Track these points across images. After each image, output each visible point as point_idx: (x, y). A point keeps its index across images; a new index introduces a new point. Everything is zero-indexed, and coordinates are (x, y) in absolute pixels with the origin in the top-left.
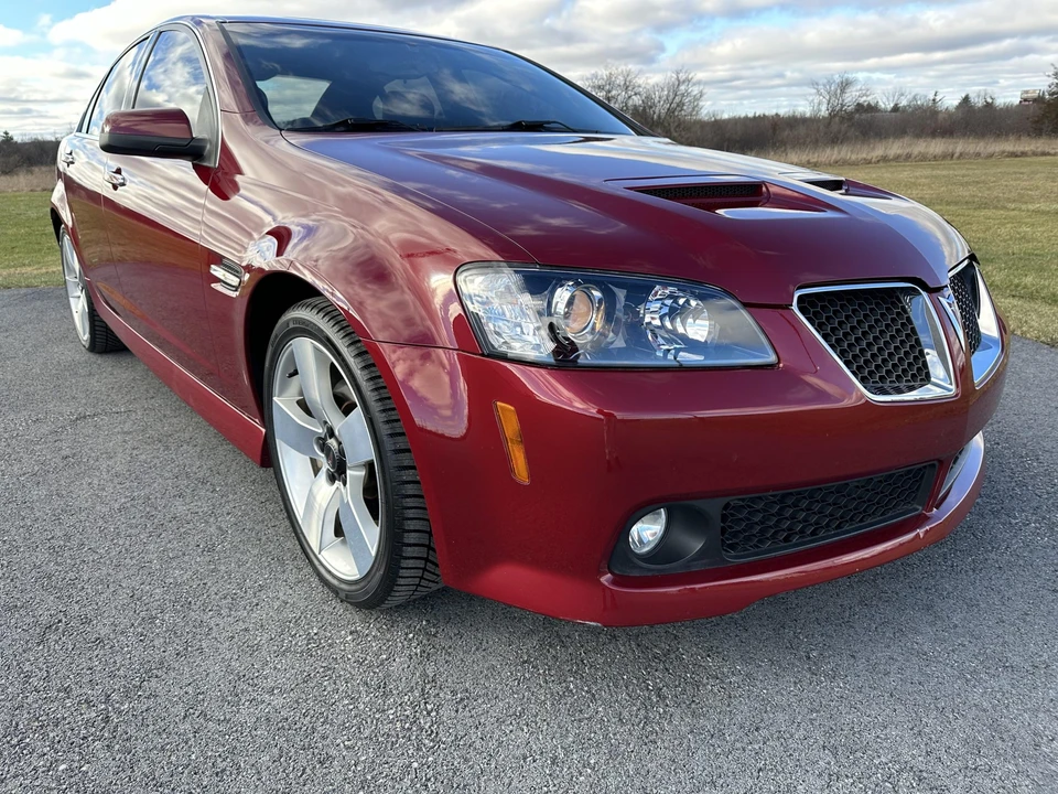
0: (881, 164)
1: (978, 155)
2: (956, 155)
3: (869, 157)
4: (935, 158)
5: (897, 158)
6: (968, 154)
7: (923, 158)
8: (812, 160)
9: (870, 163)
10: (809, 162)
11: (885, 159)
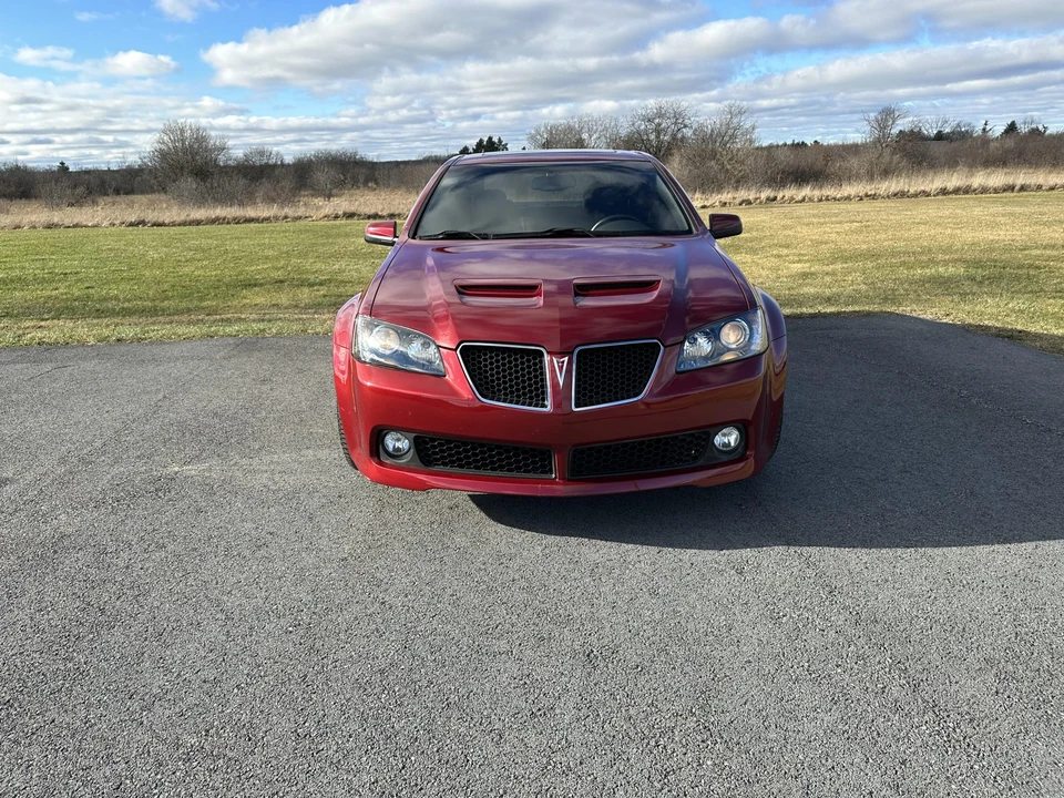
0: (940, 197)
1: (1039, 187)
2: (1017, 188)
3: (928, 189)
4: (996, 191)
5: (957, 191)
6: (1029, 186)
7: (984, 190)
8: (869, 193)
9: (929, 195)
10: (867, 195)
11: (944, 192)
